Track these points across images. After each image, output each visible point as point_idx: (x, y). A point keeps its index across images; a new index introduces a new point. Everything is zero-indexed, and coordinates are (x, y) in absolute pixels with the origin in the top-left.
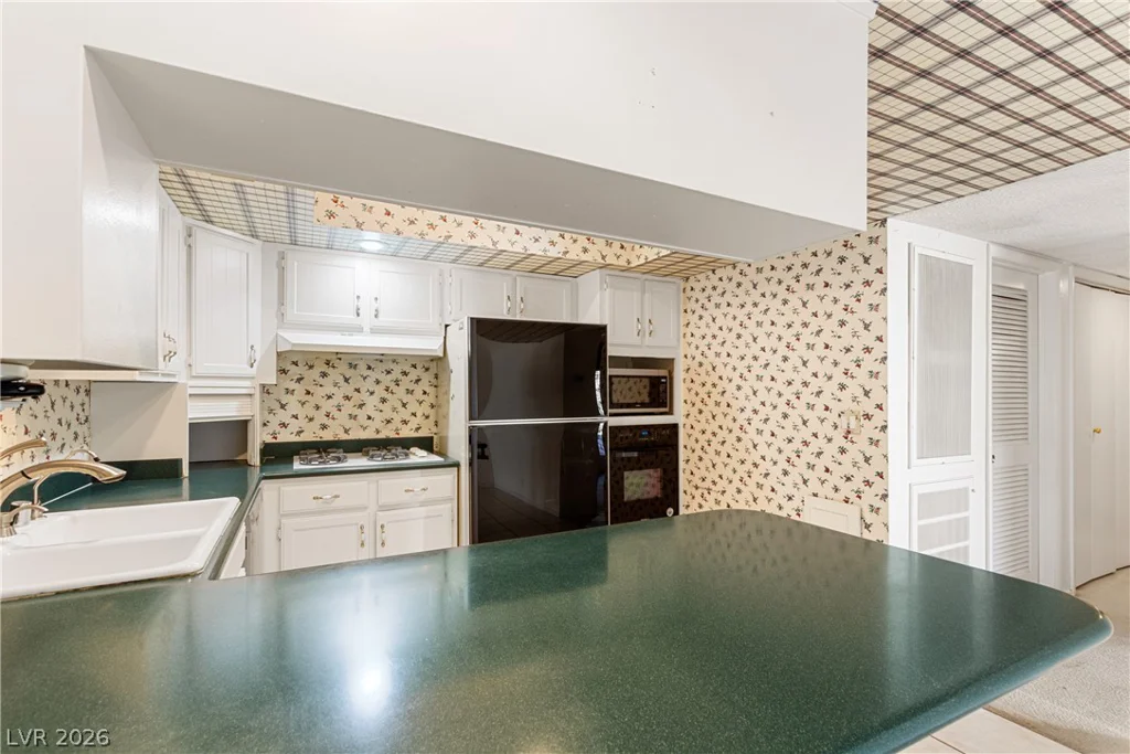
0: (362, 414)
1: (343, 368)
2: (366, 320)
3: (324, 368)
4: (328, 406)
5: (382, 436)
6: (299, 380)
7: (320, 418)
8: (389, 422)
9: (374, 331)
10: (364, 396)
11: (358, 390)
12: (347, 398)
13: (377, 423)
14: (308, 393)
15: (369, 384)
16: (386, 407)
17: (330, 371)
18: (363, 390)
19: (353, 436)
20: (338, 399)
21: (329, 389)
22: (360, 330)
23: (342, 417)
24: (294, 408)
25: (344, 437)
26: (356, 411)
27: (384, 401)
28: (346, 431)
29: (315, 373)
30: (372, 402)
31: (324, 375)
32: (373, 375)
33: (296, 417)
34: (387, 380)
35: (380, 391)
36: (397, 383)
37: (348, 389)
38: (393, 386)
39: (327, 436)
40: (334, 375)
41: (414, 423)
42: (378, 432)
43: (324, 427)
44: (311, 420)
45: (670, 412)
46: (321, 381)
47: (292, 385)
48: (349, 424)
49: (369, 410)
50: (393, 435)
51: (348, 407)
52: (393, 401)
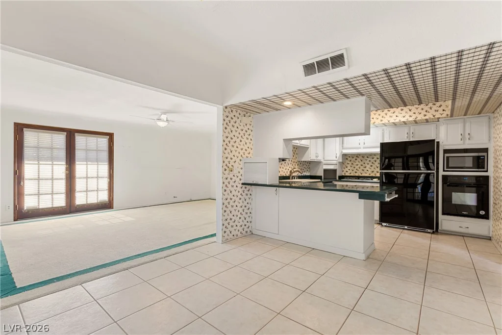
0: (365, 169)
1: (361, 158)
2: (362, 145)
3: (356, 158)
4: (357, 167)
5: (371, 175)
7: (355, 170)
8: (373, 172)
9: (364, 148)
10: (366, 165)
11: (364, 163)
12: (362, 165)
13: (370, 172)
14: (352, 164)
15: (368, 162)
16: (372, 168)
17: (357, 158)
18: (366, 163)
19: (363, 175)
20: (359, 165)
21: (357, 163)
23: (360, 170)
24: (349, 168)
25: (361, 175)
26: (364, 169)
27: (371, 166)
28: (361, 174)
29: (354, 159)
30: (368, 166)
31: (356, 159)
32: (369, 159)
34: (373, 160)
35: (370, 164)
37: (362, 163)
38: (374, 162)
39: (357, 175)
40: (359, 160)
43: (356, 172)
44: (353, 170)
45: (487, 171)
46: (355, 161)
47: (349, 162)
48: (362, 172)
49: (367, 168)
50: (374, 175)
51: (362, 168)
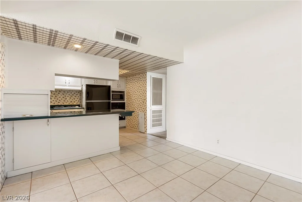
0: (66, 101)
1: (63, 92)
3: (59, 92)
4: (60, 99)
5: (70, 104)
6: (54, 94)
8: (71, 102)
9: (69, 86)
10: (67, 97)
11: (65, 96)
12: (63, 97)
13: (69, 102)
14: (56, 96)
15: (68, 95)
16: (71, 99)
17: (60, 93)
18: (66, 96)
19: (65, 104)
20: (62, 98)
21: (60, 96)
22: (66, 86)
23: (62, 101)
24: (53, 99)
25: (63, 104)
26: (65, 100)
27: (70, 98)
28: (63, 103)
30: (68, 98)
31: (59, 93)
32: (68, 94)
33: (53, 101)
34: (71, 94)
35: (70, 96)
36: (73, 95)
37: (63, 96)
38: (72, 96)
39: (60, 104)
40: (61, 93)
41: (76, 102)
42: (69, 103)
43: (59, 102)
44: (56, 101)
45: (124, 100)
46: (58, 94)
48: (64, 102)
49: (68, 99)
50: (72, 104)
51: (63, 99)
52: (72, 98)
